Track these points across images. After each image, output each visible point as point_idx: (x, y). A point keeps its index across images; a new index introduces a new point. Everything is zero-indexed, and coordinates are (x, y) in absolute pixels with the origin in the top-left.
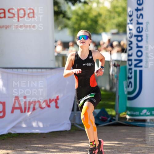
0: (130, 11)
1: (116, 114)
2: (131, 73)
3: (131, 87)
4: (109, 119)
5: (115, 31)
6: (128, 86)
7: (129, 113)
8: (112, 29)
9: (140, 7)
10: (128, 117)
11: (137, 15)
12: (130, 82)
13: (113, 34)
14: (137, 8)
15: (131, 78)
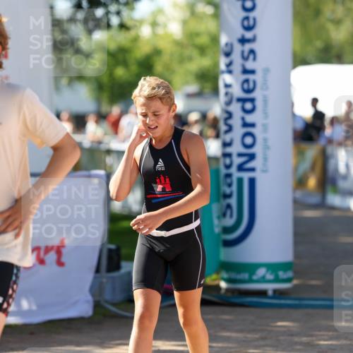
0: (227, 44)
2: (230, 185)
3: (231, 216)
5: (193, 88)
6: (224, 215)
7: (225, 275)
8: (187, 83)
9: (249, 35)
12: (229, 206)
13: (190, 96)
14: (243, 36)
15: (230, 196)
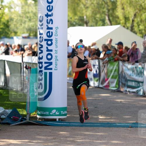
1: (27, 114)
4: (20, 118)
5: (26, 35)
7: (39, 113)
9: (50, 13)
10: (38, 117)
11: (47, 20)
14: (47, 13)
